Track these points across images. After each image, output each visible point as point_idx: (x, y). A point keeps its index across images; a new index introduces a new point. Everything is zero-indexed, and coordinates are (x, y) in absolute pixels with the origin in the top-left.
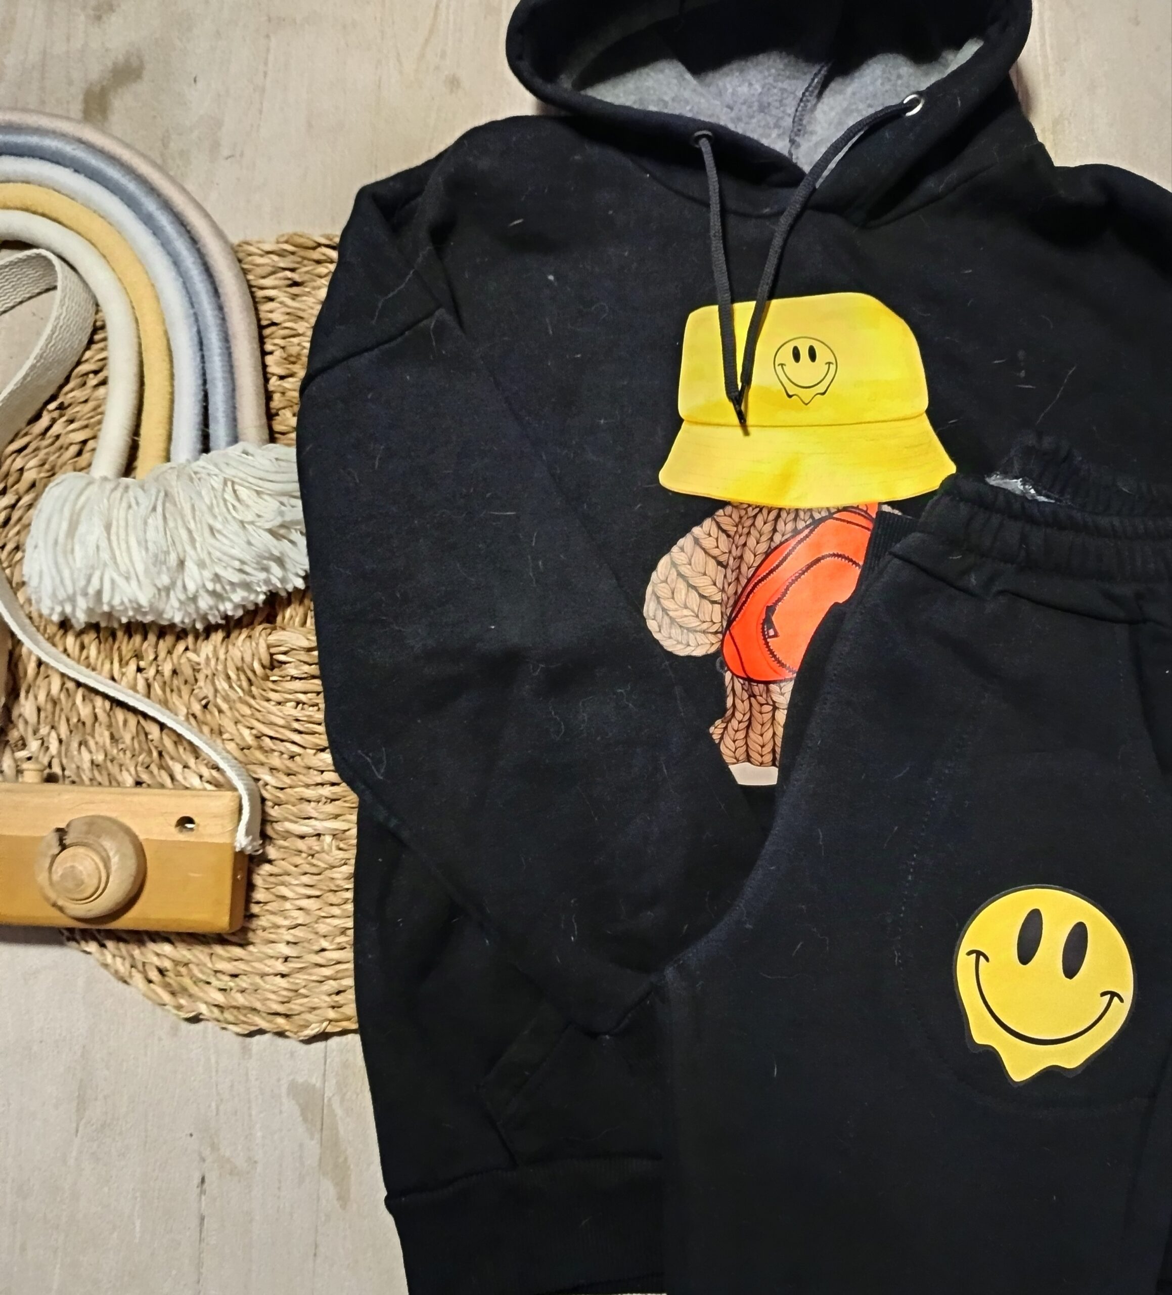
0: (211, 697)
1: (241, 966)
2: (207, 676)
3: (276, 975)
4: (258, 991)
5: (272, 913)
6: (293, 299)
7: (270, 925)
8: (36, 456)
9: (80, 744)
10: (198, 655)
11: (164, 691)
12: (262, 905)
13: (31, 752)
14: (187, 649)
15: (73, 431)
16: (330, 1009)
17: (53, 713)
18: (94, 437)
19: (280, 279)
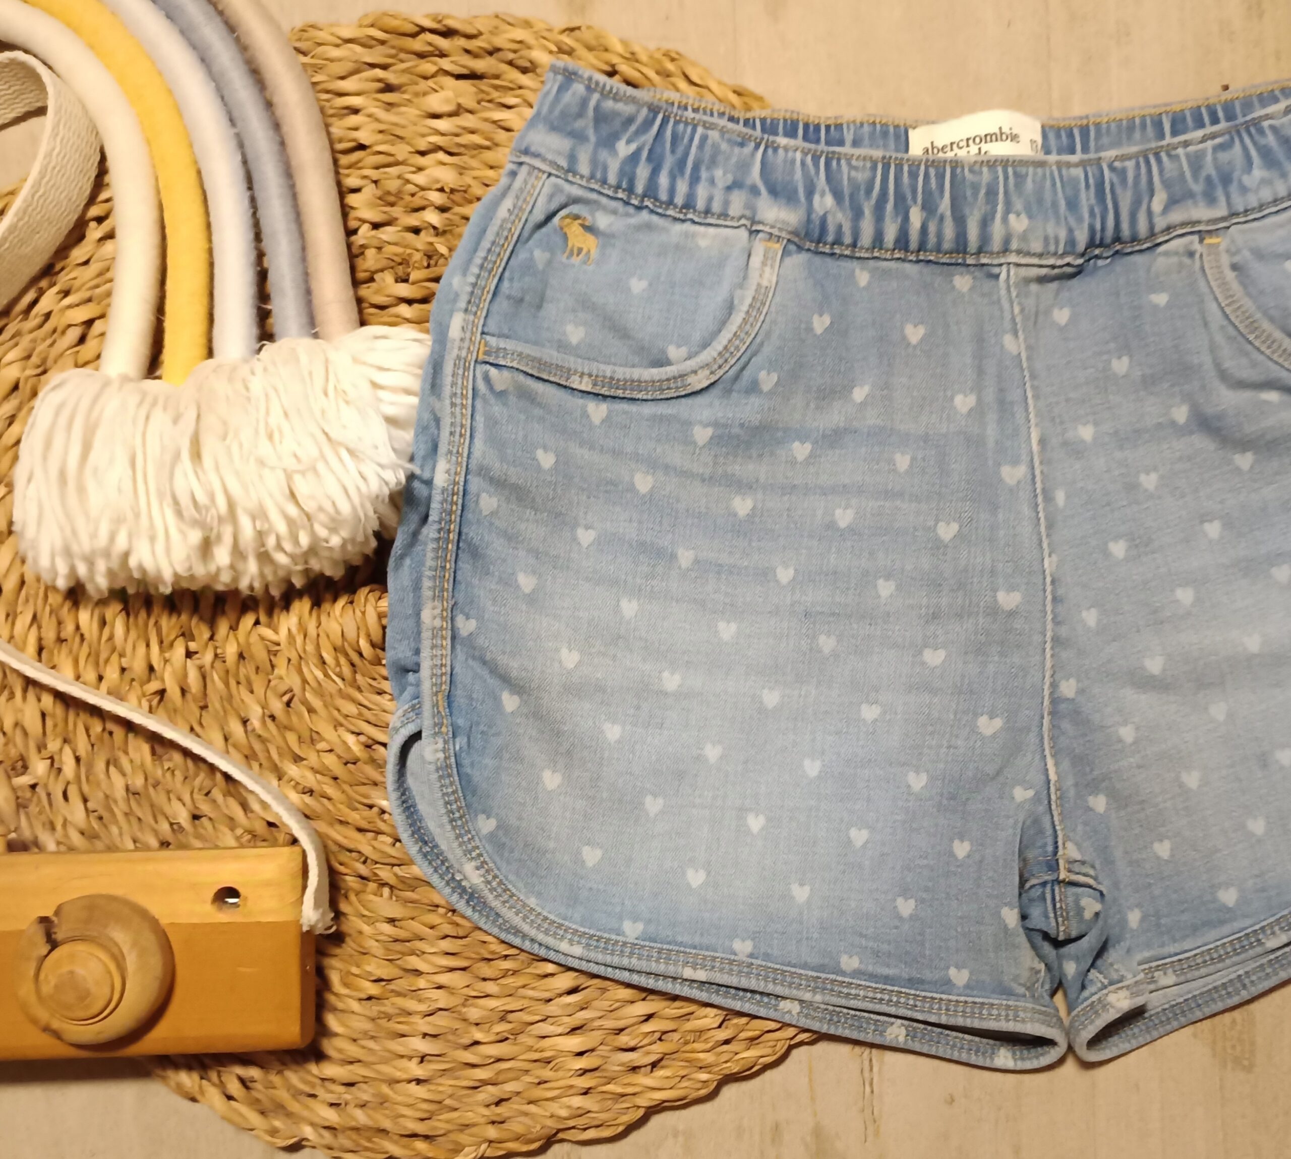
0: (297, 690)
1: (359, 1071)
2: (289, 660)
3: (410, 1081)
4: (386, 1105)
5: (399, 994)
6: (388, 110)
7: (397, 1011)
8: (16, 345)
9: (108, 763)
10: (277, 632)
11: (227, 684)
12: (384, 983)
13: (36, 777)
14: (257, 623)
15: (70, 307)
16: (490, 1126)
17: (66, 721)
18: (102, 316)
19: (367, 80)
